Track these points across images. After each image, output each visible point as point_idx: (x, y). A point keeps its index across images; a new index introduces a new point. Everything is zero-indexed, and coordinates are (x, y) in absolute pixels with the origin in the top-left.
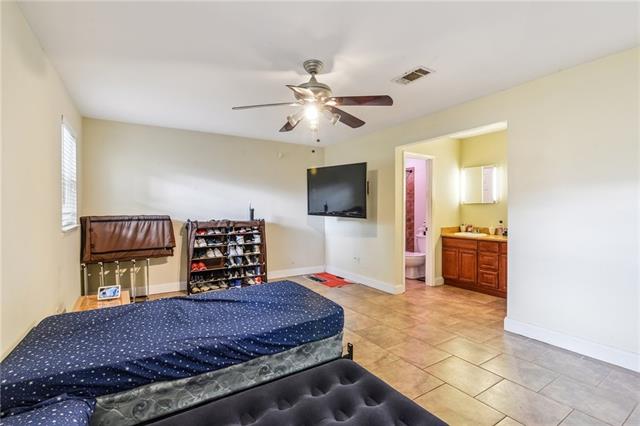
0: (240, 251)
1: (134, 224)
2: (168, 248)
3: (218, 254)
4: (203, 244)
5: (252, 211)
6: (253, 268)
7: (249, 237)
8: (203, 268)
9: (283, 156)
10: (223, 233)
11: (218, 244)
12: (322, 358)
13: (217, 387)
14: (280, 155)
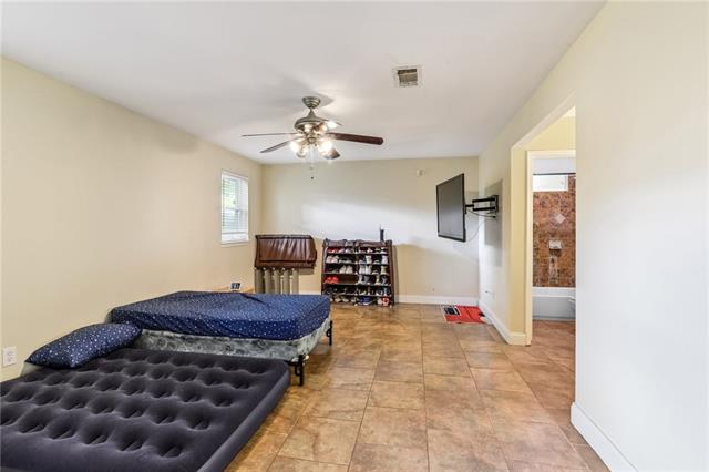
0: (367, 271)
1: (285, 241)
2: (309, 262)
3: (349, 271)
4: (334, 260)
5: (382, 232)
6: (381, 288)
7: (377, 257)
8: (335, 281)
9: (421, 174)
10: (352, 252)
11: (347, 262)
12: (276, 356)
13: (199, 348)
14: (418, 172)
